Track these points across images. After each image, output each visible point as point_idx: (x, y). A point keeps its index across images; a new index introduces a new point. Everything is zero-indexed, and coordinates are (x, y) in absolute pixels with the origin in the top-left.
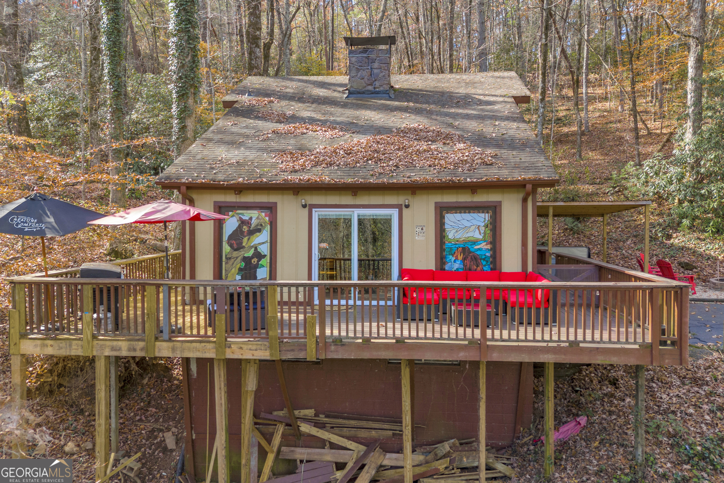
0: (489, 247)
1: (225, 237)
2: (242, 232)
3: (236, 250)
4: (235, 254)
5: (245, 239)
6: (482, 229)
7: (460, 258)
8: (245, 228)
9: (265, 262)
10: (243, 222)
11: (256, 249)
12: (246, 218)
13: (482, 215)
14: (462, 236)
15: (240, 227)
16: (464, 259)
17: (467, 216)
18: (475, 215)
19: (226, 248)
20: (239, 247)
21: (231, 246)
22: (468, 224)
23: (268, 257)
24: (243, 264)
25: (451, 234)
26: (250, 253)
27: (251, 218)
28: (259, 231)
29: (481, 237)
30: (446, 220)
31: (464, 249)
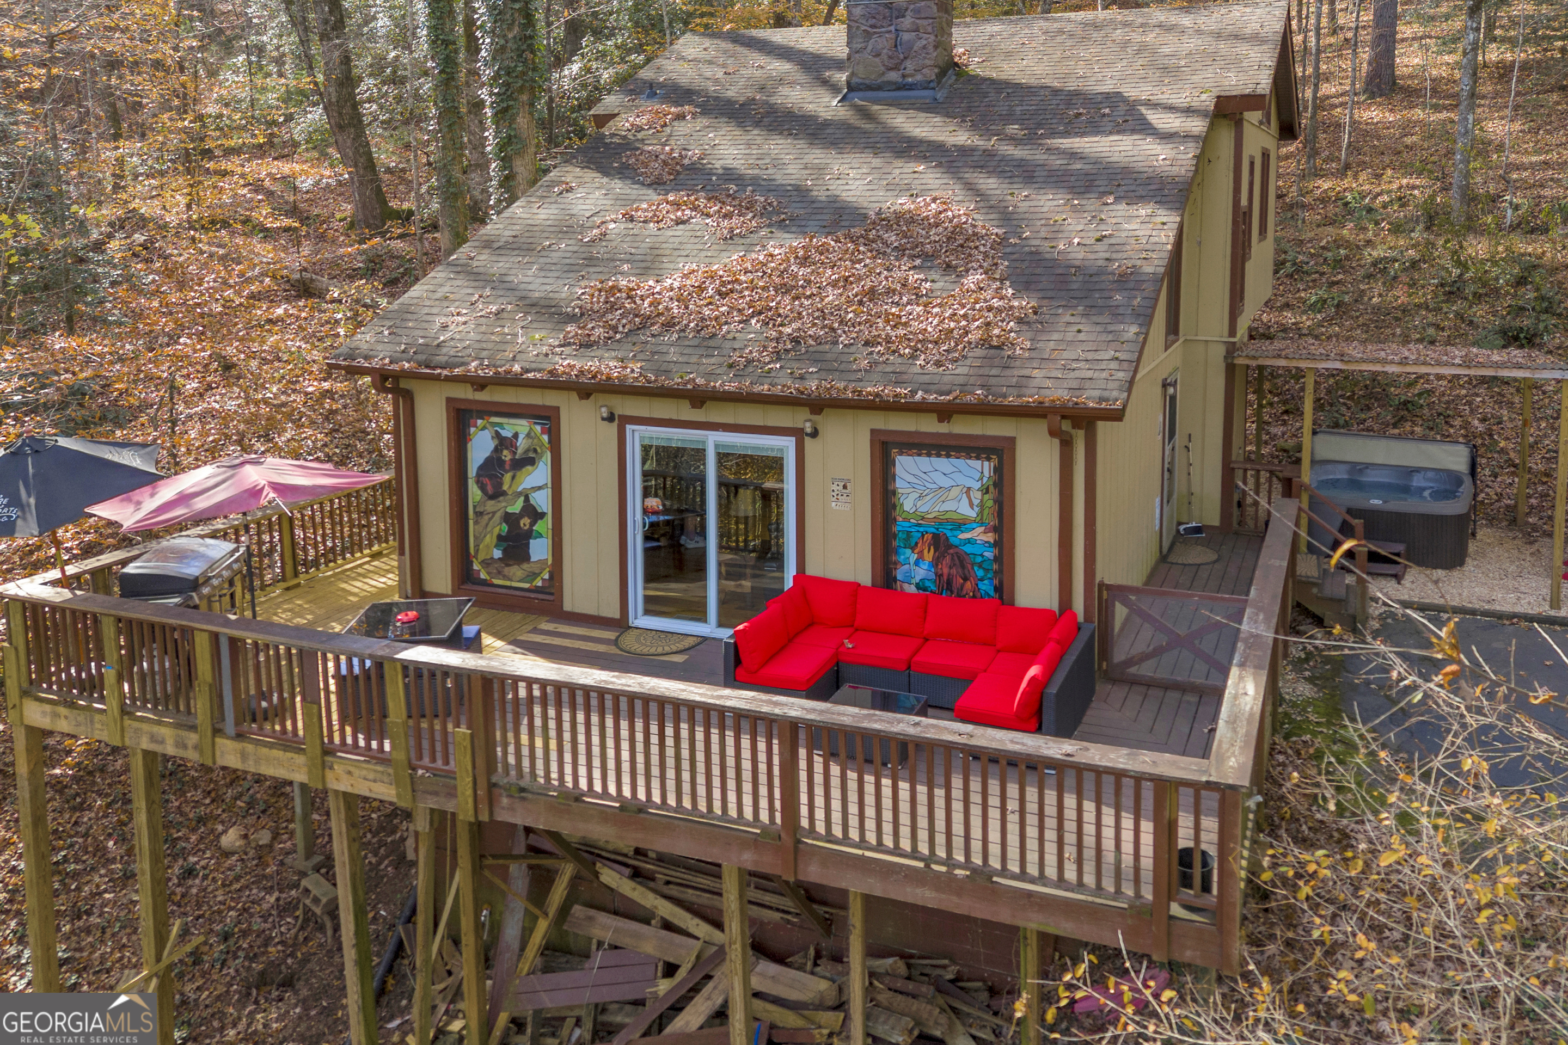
0: (990, 537)
1: (472, 471)
2: (501, 463)
3: (492, 497)
4: (490, 505)
5: (507, 477)
6: (977, 496)
7: (929, 556)
8: (506, 455)
9: (544, 526)
10: (503, 443)
11: (527, 499)
12: (507, 433)
13: (977, 464)
14: (931, 507)
15: (497, 450)
16: (936, 562)
17: (943, 463)
18: (961, 463)
19: (475, 493)
20: (497, 494)
21: (482, 488)
22: (946, 482)
23: (549, 517)
24: (505, 528)
25: (908, 503)
26: (517, 507)
27: (516, 435)
28: (531, 462)
29: (972, 514)
30: (899, 470)
31: (936, 537)
